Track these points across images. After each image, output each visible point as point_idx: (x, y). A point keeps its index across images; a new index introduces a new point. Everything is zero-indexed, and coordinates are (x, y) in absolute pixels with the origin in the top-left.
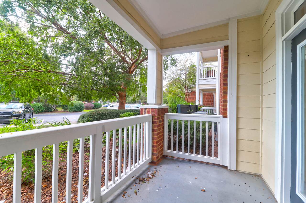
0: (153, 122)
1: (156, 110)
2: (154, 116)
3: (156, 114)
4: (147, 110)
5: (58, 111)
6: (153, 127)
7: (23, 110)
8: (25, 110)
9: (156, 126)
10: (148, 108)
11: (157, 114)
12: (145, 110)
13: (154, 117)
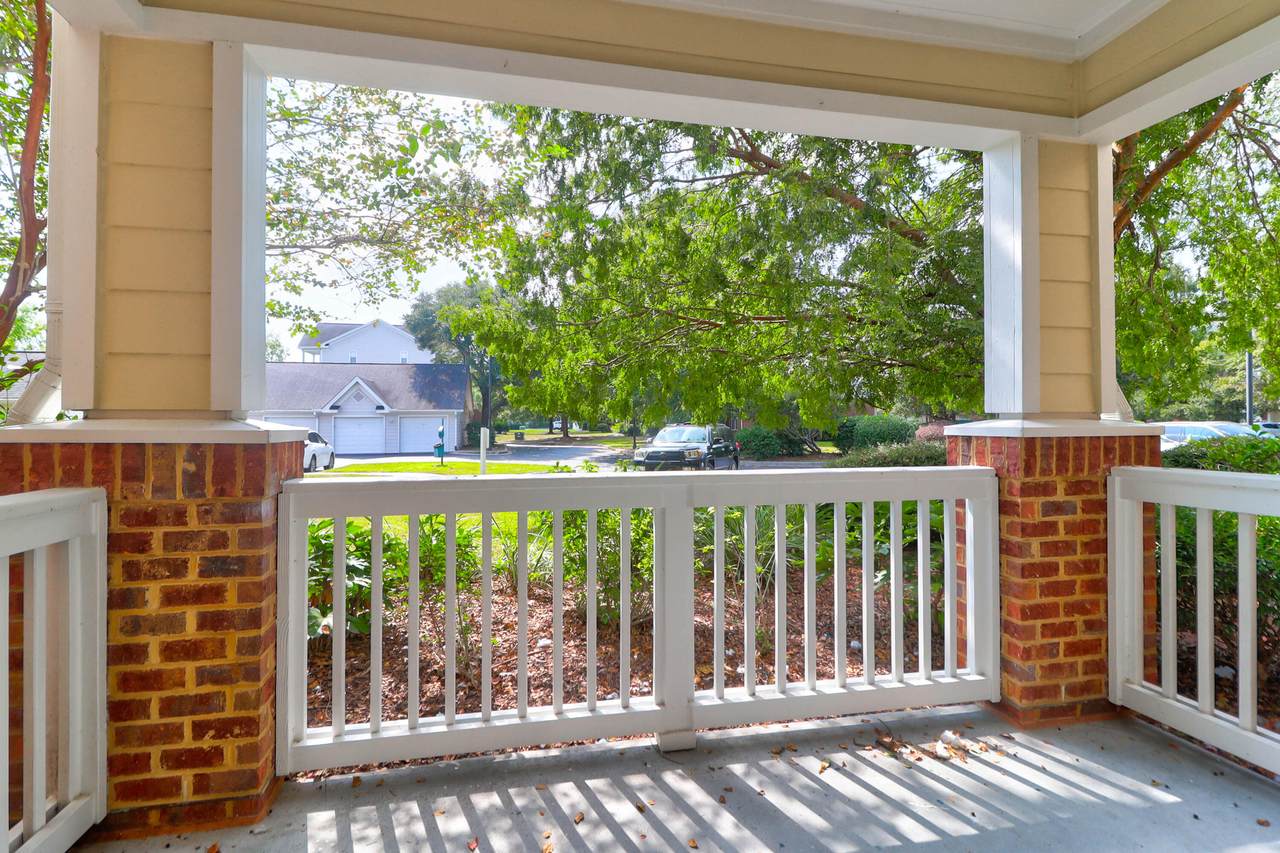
0: (1005, 508)
1: (1013, 444)
2: (1006, 478)
3: (1015, 465)
4: (974, 443)
5: (819, 452)
6: (1004, 531)
7: (709, 448)
8: (714, 446)
9: (1019, 527)
10: (978, 438)
11: (1021, 465)
12: (966, 444)
13: (1007, 482)
